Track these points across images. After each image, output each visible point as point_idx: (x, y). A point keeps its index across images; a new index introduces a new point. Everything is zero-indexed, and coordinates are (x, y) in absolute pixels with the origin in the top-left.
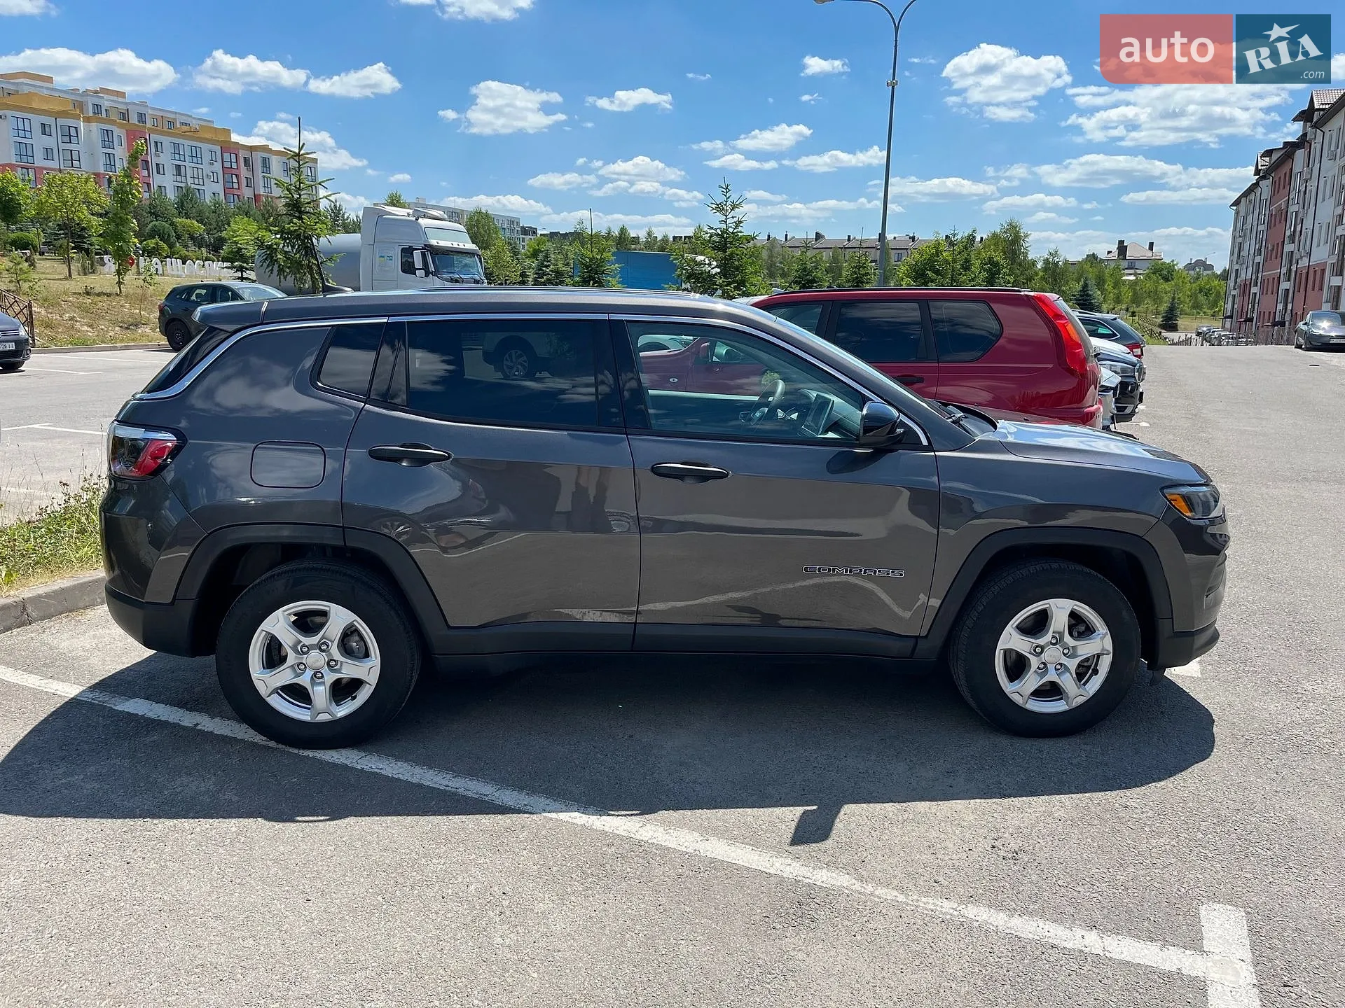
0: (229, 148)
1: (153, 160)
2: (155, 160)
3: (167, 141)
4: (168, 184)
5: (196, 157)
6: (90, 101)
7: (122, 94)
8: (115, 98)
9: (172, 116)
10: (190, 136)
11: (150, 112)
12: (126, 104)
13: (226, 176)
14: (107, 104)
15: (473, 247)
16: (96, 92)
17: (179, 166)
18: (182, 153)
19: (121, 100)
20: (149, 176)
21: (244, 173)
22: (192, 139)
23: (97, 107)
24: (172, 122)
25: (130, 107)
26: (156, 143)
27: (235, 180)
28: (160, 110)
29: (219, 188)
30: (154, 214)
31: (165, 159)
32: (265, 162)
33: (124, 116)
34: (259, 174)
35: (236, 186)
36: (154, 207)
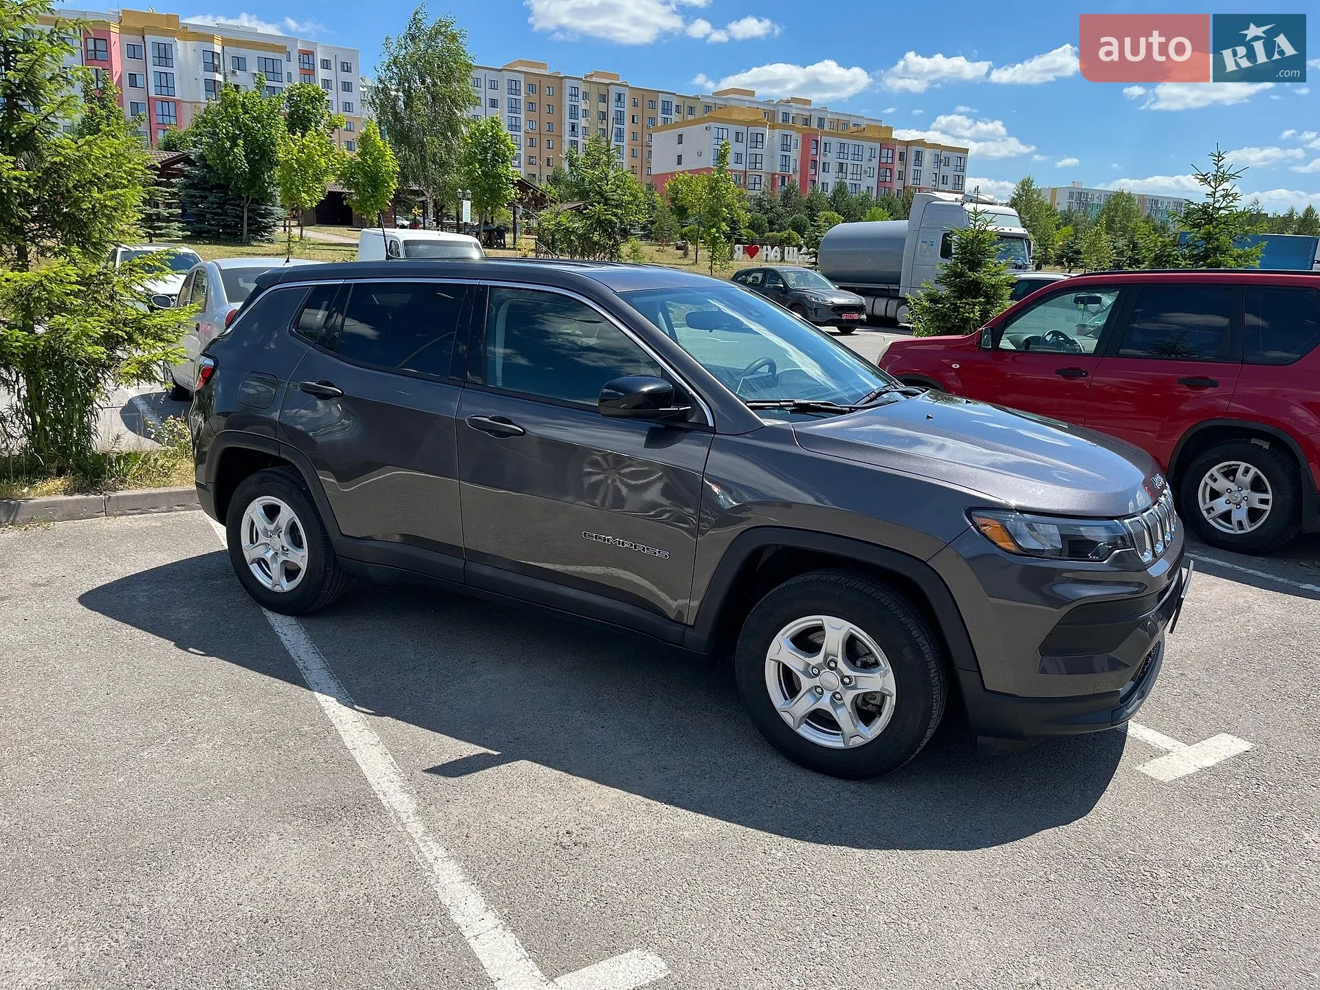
0: (887, 143)
1: (821, 159)
2: (823, 159)
3: (834, 142)
4: (830, 179)
5: (857, 155)
6: (781, 110)
7: (808, 102)
8: (802, 106)
9: (847, 119)
10: (855, 136)
11: (829, 116)
12: (809, 110)
13: (881, 170)
14: (794, 111)
15: (1021, 231)
16: (788, 102)
17: (841, 164)
18: (846, 152)
19: (807, 107)
20: (816, 174)
21: (897, 166)
22: (857, 138)
23: (786, 115)
24: (846, 125)
25: (813, 113)
26: (826, 144)
27: (888, 174)
28: (837, 114)
29: (873, 183)
30: (809, 207)
31: (832, 159)
32: (918, 155)
33: (807, 121)
34: (911, 167)
35: (888, 179)
36: (811, 202)
